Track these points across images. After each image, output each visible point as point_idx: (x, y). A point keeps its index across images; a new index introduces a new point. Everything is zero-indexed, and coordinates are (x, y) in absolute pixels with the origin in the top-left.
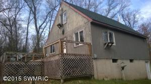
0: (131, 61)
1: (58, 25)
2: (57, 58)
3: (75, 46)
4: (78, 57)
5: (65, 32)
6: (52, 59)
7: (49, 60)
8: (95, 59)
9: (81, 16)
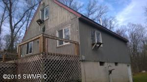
0: (116, 64)
1: (38, 21)
2: (36, 58)
3: (58, 46)
4: (64, 59)
5: (46, 30)
6: (30, 60)
7: (25, 61)
8: (83, 61)
9: (67, 11)
